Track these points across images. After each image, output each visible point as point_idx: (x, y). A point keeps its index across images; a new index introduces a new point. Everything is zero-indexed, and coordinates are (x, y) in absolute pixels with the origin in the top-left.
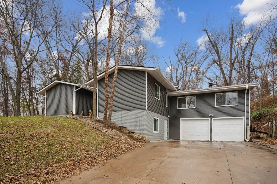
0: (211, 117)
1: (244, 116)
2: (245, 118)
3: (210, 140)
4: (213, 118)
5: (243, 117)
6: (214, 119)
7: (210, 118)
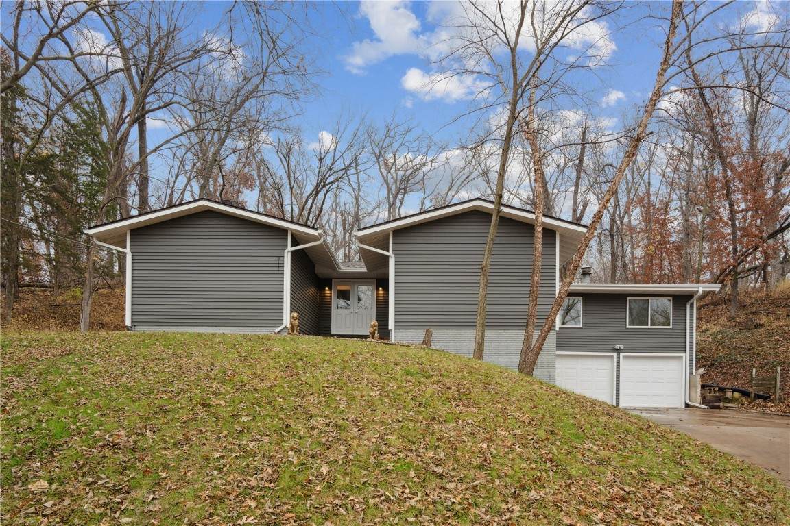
0: (618, 351)
1: (685, 351)
2: (686, 357)
3: (615, 404)
4: (622, 355)
5: (683, 355)
6: (624, 357)
7: (615, 354)
